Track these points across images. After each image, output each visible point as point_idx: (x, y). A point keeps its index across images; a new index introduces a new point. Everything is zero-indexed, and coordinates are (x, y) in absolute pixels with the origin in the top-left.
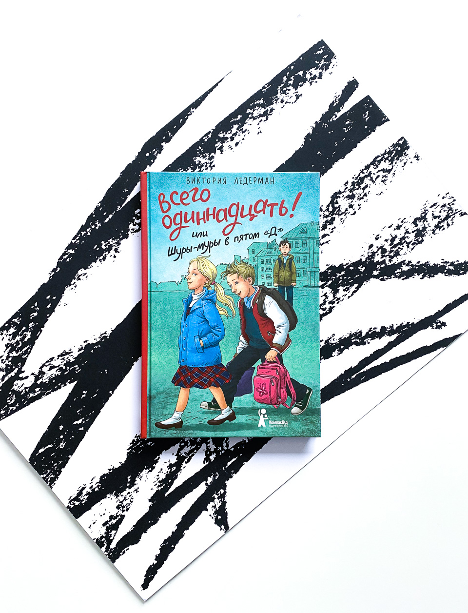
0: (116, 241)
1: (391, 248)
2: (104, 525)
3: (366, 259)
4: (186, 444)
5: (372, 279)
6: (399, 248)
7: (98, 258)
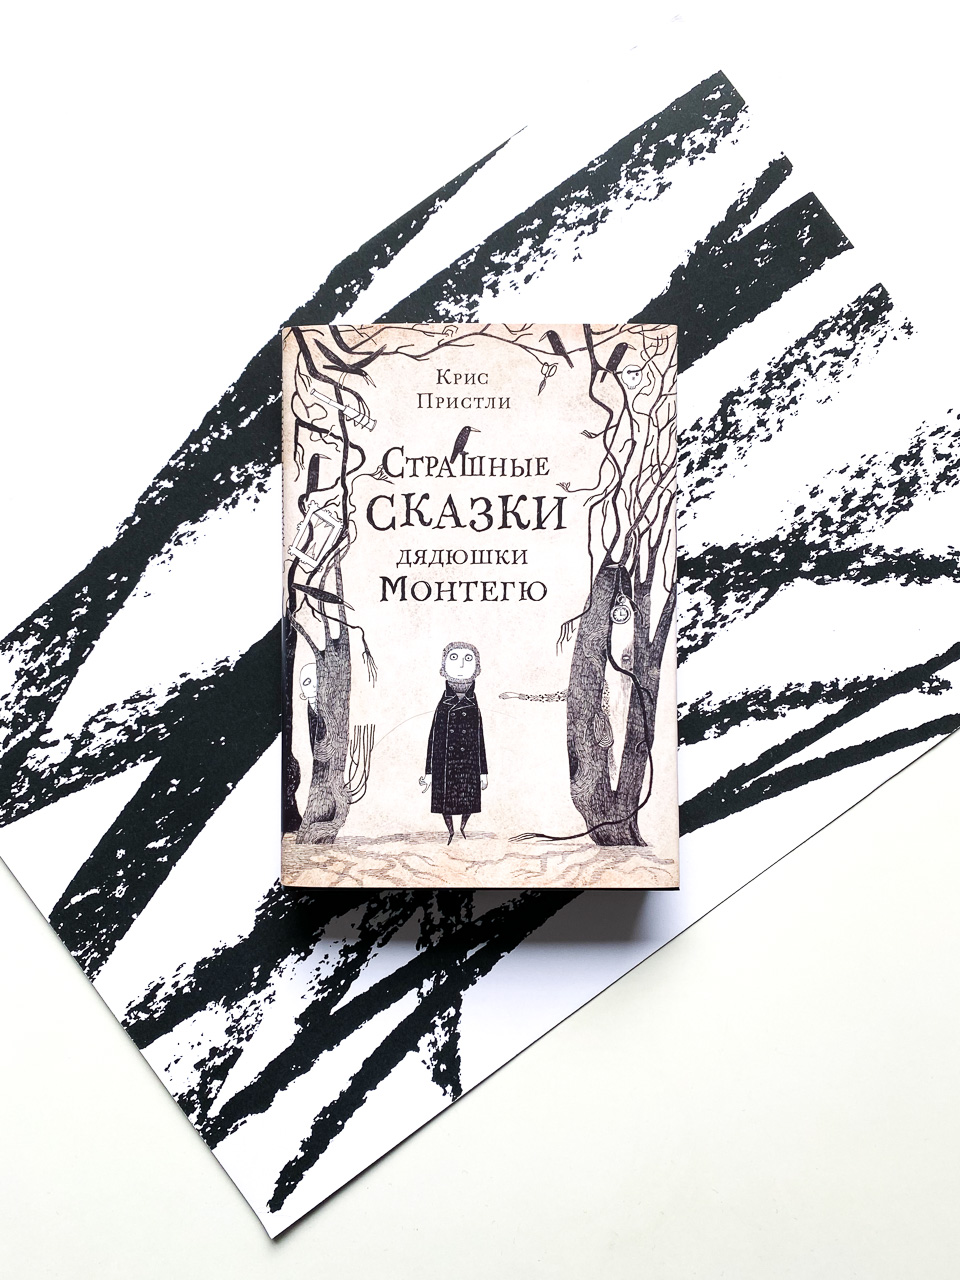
0: (261, 468)
1: (842, 516)
2: (197, 1066)
3: (788, 536)
4: (382, 906)
5: (798, 581)
6: (859, 518)
7: (221, 501)
